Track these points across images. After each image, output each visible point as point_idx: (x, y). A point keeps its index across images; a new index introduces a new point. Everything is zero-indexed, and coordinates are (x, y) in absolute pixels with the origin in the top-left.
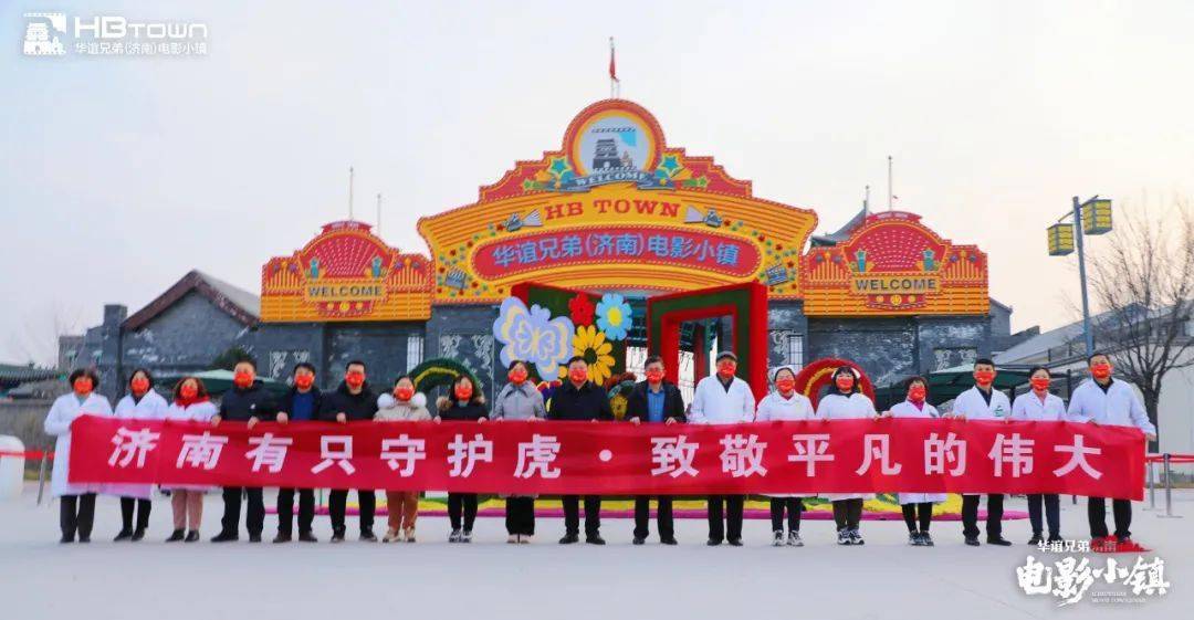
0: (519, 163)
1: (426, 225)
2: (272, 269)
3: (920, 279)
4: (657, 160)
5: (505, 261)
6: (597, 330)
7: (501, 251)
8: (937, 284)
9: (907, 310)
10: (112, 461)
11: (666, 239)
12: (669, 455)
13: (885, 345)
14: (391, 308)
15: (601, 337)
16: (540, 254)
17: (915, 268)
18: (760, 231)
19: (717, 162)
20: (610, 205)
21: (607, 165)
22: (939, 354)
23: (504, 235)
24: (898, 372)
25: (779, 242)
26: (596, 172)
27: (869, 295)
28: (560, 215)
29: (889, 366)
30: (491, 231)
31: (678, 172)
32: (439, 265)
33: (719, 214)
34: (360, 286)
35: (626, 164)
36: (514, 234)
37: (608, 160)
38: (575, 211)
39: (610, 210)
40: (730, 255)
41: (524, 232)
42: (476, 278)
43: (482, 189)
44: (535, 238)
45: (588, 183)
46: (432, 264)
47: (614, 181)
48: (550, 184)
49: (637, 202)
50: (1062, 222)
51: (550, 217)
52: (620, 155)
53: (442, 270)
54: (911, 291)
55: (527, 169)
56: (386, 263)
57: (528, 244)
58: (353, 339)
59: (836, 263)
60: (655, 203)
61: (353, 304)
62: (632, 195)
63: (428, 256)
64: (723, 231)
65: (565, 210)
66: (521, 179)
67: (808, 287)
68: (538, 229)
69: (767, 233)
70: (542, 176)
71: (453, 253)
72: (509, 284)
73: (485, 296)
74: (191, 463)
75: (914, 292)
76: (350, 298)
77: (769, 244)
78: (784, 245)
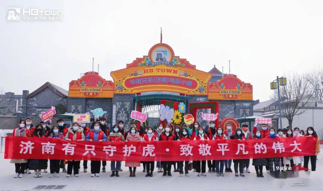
0: (137, 59)
1: (113, 74)
2: (72, 84)
3: (236, 91)
4: (172, 59)
5: (133, 83)
7: (132, 81)
8: (241, 93)
9: (233, 99)
10: (21, 152)
11: (174, 79)
12: (185, 150)
13: (228, 107)
14: (103, 94)
16: (142, 82)
17: (235, 88)
18: (198, 78)
19: (187, 60)
20: (160, 70)
21: (159, 60)
22: (241, 110)
23: (133, 77)
24: (230, 114)
25: (202, 81)
26: (156, 62)
27: (224, 95)
28: (147, 72)
29: (228, 112)
30: (129, 76)
31: (177, 62)
32: (116, 84)
33: (187, 73)
34: (95, 89)
35: (164, 60)
36: (135, 76)
37: (160, 59)
38: (151, 70)
39: (160, 71)
40: (190, 84)
41: (138, 76)
42: (125, 88)
43: (127, 65)
44: (141, 78)
45: (155, 64)
46: (114, 83)
47: (161, 64)
48: (145, 64)
49: (167, 70)
50: (274, 82)
51: (145, 73)
52: (163, 57)
53: (117, 85)
54: (234, 94)
55: (139, 60)
56: (102, 83)
57: (139, 79)
58: (93, 102)
59: (216, 86)
60: (171, 70)
61: (93, 93)
62: (166, 68)
63: (113, 81)
64: (188, 77)
65: (149, 71)
66: (137, 63)
67: (209, 92)
68: (142, 76)
69: (199, 78)
70: (143, 62)
71: (120, 81)
72: (134, 89)
73: (128, 92)
74: (46, 152)
75: (235, 94)
76: (92, 92)
77: (200, 81)
78: (203, 81)
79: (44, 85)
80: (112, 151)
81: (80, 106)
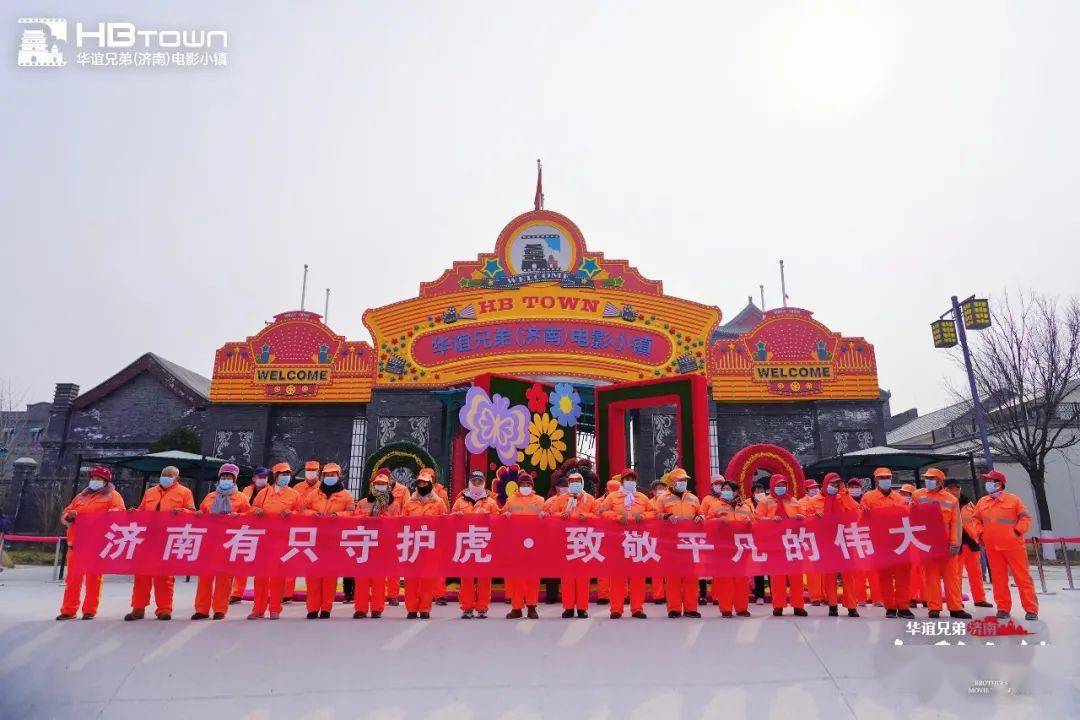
0: (456, 264)
1: (371, 317)
2: (225, 354)
3: (815, 368)
4: (578, 262)
5: (443, 350)
6: (551, 418)
7: (439, 340)
8: (831, 372)
9: (806, 396)
10: (103, 554)
11: (587, 331)
12: (581, 543)
13: (788, 428)
14: (334, 390)
15: (554, 423)
16: (473, 343)
17: (811, 358)
18: (670, 325)
19: (631, 265)
20: (537, 301)
21: (534, 266)
22: (838, 437)
23: (443, 326)
24: (801, 453)
25: (688, 334)
26: (524, 272)
28: (493, 310)
29: (792, 447)
30: (429, 323)
31: (597, 272)
32: (381, 352)
33: (634, 309)
34: (307, 371)
35: (551, 266)
36: (451, 325)
37: (535, 262)
38: (506, 302)
39: (538, 306)
40: (644, 345)
41: (460, 323)
42: (414, 365)
43: (423, 285)
44: (469, 329)
45: (518, 281)
46: (375, 351)
47: (541, 280)
48: (484, 283)
49: (561, 299)
50: (945, 318)
51: (484, 311)
52: (546, 258)
53: (384, 357)
54: (808, 378)
55: (462, 269)
56: (332, 351)
57: (463, 334)
58: (296, 420)
59: (739, 353)
60: (577, 300)
61: (299, 387)
62: (557, 292)
63: (371, 343)
64: (638, 324)
65: (497, 305)
66: (457, 277)
67: (715, 375)
68: (472, 322)
69: (677, 326)
70: (477, 276)
71: (394, 342)
72: (445, 371)
73: (422, 382)
74: (176, 555)
75: (811, 379)
76: (297, 381)
77: (679, 336)
78: (692, 336)
79: (136, 362)
80: (366, 545)
81: (249, 436)
